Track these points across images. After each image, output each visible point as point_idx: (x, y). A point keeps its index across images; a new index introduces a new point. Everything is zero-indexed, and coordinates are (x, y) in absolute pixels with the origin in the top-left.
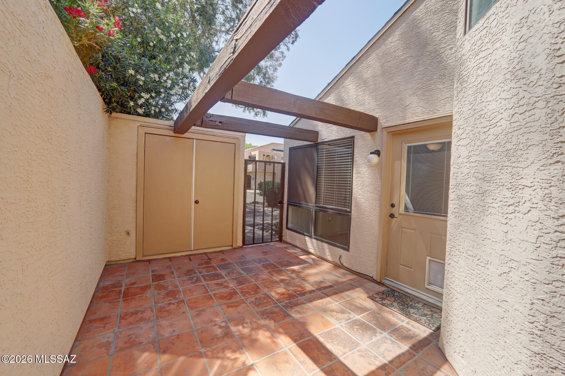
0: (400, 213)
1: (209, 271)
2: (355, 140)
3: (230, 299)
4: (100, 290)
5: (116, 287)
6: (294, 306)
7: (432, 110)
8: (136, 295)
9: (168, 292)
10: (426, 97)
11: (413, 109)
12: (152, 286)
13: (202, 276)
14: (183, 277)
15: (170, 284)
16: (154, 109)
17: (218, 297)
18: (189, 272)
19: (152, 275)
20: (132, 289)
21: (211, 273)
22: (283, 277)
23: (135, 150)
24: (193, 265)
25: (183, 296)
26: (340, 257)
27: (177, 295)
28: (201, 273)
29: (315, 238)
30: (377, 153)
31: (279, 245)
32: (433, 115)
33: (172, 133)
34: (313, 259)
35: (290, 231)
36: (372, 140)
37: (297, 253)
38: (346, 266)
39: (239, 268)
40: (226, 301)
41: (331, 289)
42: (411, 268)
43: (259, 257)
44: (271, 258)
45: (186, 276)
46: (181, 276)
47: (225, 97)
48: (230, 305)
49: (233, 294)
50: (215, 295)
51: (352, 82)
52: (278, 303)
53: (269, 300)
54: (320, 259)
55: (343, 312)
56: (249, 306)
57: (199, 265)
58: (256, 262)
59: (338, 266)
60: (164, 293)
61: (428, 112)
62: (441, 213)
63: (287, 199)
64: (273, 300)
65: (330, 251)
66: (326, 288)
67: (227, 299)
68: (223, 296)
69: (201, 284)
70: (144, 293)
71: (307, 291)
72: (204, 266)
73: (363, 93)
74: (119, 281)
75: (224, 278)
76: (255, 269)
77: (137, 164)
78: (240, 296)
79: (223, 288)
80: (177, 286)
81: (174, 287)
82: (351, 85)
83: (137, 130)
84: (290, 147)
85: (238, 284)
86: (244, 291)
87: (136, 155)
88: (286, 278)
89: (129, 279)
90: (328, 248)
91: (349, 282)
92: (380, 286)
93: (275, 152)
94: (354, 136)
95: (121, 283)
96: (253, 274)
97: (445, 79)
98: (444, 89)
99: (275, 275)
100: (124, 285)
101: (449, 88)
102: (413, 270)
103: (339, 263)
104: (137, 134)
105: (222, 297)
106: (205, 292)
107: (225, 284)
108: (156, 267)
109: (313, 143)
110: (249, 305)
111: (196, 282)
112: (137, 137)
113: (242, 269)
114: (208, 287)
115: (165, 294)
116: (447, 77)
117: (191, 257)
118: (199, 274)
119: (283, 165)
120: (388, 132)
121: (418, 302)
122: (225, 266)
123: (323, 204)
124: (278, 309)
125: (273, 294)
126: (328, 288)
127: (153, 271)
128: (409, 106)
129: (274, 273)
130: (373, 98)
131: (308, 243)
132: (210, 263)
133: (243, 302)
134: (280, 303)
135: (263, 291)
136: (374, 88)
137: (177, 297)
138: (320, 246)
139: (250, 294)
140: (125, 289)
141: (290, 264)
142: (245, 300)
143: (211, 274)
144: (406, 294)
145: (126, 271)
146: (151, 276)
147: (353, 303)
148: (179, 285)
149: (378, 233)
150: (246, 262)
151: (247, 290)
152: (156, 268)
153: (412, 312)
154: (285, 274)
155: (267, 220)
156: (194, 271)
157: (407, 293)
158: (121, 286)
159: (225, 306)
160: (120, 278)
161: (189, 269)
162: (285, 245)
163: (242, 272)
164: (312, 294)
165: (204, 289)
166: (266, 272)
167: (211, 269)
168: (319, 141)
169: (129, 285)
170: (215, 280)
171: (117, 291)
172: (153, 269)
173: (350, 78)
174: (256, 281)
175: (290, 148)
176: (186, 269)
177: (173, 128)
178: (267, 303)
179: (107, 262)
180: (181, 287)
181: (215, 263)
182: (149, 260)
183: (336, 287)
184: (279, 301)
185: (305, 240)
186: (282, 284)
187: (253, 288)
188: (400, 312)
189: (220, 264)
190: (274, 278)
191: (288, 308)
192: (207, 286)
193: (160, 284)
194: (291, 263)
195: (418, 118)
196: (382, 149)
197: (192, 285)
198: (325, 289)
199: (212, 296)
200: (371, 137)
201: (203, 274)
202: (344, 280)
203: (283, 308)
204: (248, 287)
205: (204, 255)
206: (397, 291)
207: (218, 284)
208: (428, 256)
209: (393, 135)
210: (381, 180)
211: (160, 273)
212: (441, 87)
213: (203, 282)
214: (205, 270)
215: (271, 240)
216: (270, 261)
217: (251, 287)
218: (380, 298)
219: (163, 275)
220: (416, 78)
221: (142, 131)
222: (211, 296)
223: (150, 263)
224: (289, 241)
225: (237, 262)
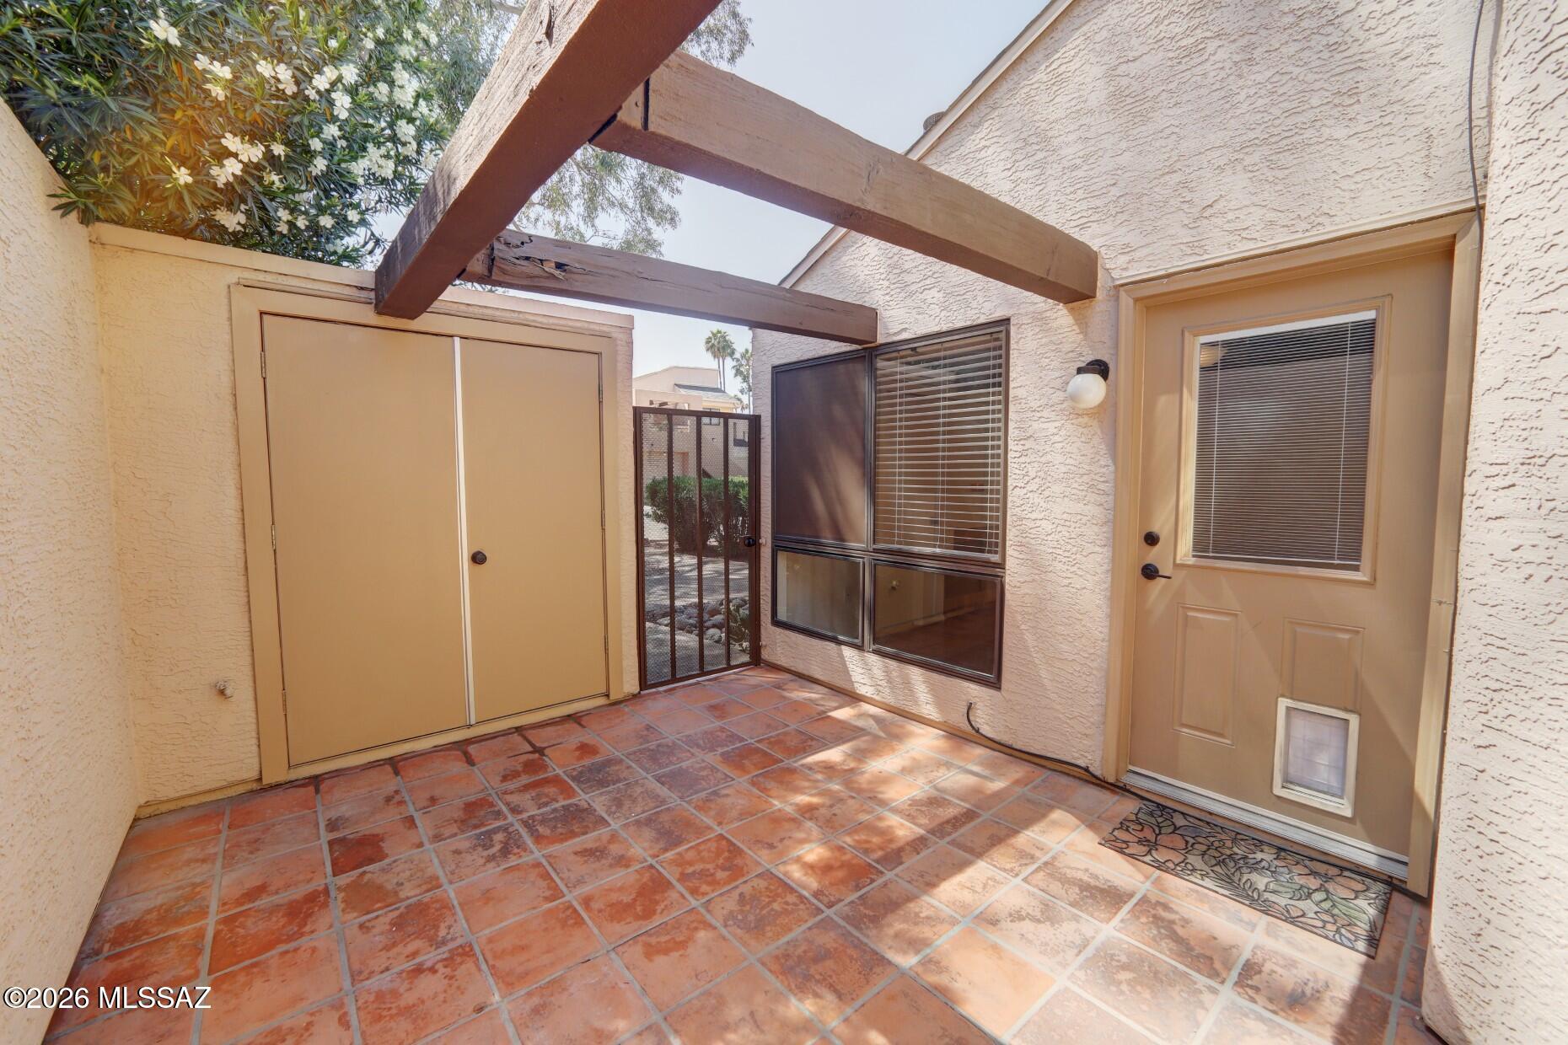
0: (1178, 562)
1: (544, 800)
2: (1013, 330)
3: (648, 914)
4: (107, 946)
5: (178, 922)
6: (885, 915)
7: (1303, 215)
8: (270, 946)
9: (401, 916)
10: (1280, 174)
11: (1230, 216)
12: (333, 893)
13: (525, 823)
14: (455, 835)
15: (408, 873)
16: (290, 218)
17: (600, 911)
18: (474, 812)
19: (331, 843)
20: (249, 922)
21: (557, 805)
22: (803, 799)
23: (226, 379)
24: (484, 779)
25: (465, 926)
26: (970, 707)
27: (442, 926)
28: (520, 812)
29: (876, 652)
30: (1100, 368)
31: (757, 677)
32: (1307, 234)
33: (368, 315)
34: (877, 719)
35: (788, 633)
36: (1075, 327)
37: (817, 700)
38: (989, 735)
39: (649, 776)
40: (636, 924)
41: (972, 824)
42: (1221, 735)
43: (705, 728)
44: (746, 728)
45: (463, 832)
46: (447, 832)
47: (620, 115)
48: (653, 940)
49: (653, 889)
50: (587, 901)
51: (995, 140)
52: (823, 907)
53: (791, 898)
54: (897, 718)
55: (1048, 915)
56: (724, 938)
57: (505, 778)
58: (698, 746)
59: (963, 735)
60: (387, 919)
61: (1289, 223)
62: (1333, 558)
63: (770, 531)
64: (801, 897)
65: (933, 690)
66: (956, 822)
67: (638, 918)
68: (621, 902)
69: (527, 859)
70: (302, 935)
71: (901, 843)
72: (525, 779)
73: (1037, 172)
74: (194, 885)
75: (602, 822)
76: (704, 773)
77: (237, 430)
78: (683, 896)
79: (611, 866)
80: (434, 883)
81: (424, 887)
82: (990, 151)
83: (225, 301)
84: (777, 362)
85: (662, 845)
86: (690, 870)
87: (230, 398)
88: (815, 800)
89: (234, 875)
90: (924, 682)
91: (1019, 790)
92: (1116, 798)
93: (683, 391)
94: (1008, 319)
95: (204, 899)
96: (703, 795)
97: (1356, 107)
98: (1351, 142)
99: (774, 793)
100: (214, 906)
101: (1373, 134)
102: (1228, 742)
103: (966, 727)
104: (226, 315)
105: (618, 911)
106: (548, 893)
107: (615, 849)
108: (344, 804)
109: (859, 347)
110: (724, 931)
111: (505, 852)
112: (227, 329)
113: (658, 779)
114: (555, 870)
115: (392, 924)
116: (1363, 98)
117: (472, 749)
118: (511, 818)
119: (754, 422)
120: (1136, 300)
121: (1259, 844)
122: (599, 771)
123: (899, 543)
124: (832, 934)
125: (796, 873)
126: (964, 823)
127: (332, 826)
128: (1217, 207)
129: (771, 784)
130: (1078, 186)
131: (850, 666)
132: (544, 767)
133: (700, 922)
134: (830, 905)
135: (758, 864)
136: (1081, 154)
137: (442, 932)
138: (894, 674)
139: (714, 883)
140: (218, 922)
141: (810, 744)
142: (702, 910)
143: (555, 810)
144: (1208, 818)
145: (223, 836)
146: (326, 848)
147: (1068, 871)
148: (440, 873)
149: (1106, 630)
150: (665, 749)
151: (698, 867)
152: (345, 810)
153: (1261, 887)
154: (806, 784)
155: (686, 595)
156: (492, 805)
157: (1211, 814)
158: (203, 913)
159: (637, 950)
160: (197, 873)
161: (472, 798)
162: (772, 677)
163: (663, 791)
164: (922, 855)
165: (543, 884)
166: (742, 781)
167: (551, 790)
168: (881, 340)
169: (239, 902)
170: (573, 834)
171: (184, 940)
172: (333, 814)
173: (986, 125)
174: (720, 824)
175: (774, 367)
176: (459, 803)
177: (372, 295)
178: (786, 912)
179: (140, 807)
180: (451, 882)
181: (561, 766)
182: (316, 777)
183: (985, 815)
184: (826, 900)
185: (841, 656)
186: (809, 824)
187: (718, 855)
188: (1227, 893)
189: (578, 765)
190: (777, 804)
191: (868, 928)
192: (551, 864)
193: (368, 876)
194: (812, 739)
195: (1252, 245)
196: (1116, 354)
197: (493, 870)
198: (955, 828)
199: (579, 908)
200: (1071, 317)
201: (525, 816)
202: (998, 785)
203: (849, 928)
204: (699, 852)
205: (516, 738)
206: (1175, 811)
207: (588, 853)
208: (1283, 696)
209: (1148, 308)
210: (1114, 458)
211: (365, 829)
212: (1340, 132)
213: (532, 852)
214: (528, 796)
215: (728, 663)
216: (742, 740)
217: (709, 851)
218: (1140, 842)
219: (377, 835)
220: (1239, 112)
221: (249, 304)
222: (575, 911)
223: (317, 791)
224: (783, 661)
225: (635, 753)
